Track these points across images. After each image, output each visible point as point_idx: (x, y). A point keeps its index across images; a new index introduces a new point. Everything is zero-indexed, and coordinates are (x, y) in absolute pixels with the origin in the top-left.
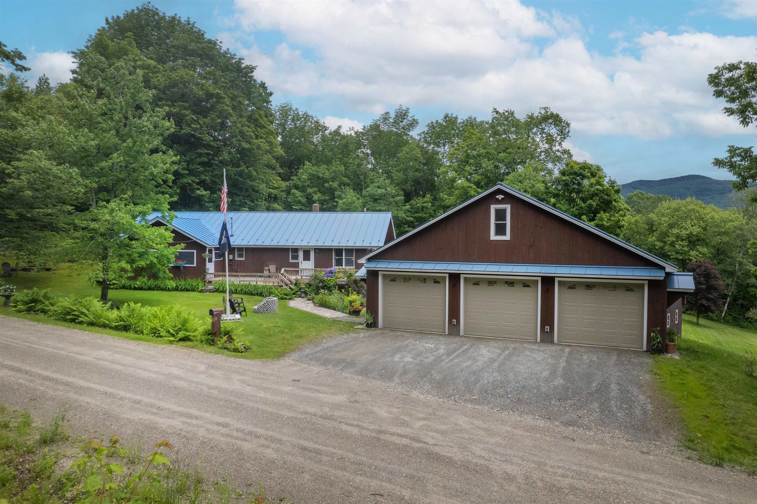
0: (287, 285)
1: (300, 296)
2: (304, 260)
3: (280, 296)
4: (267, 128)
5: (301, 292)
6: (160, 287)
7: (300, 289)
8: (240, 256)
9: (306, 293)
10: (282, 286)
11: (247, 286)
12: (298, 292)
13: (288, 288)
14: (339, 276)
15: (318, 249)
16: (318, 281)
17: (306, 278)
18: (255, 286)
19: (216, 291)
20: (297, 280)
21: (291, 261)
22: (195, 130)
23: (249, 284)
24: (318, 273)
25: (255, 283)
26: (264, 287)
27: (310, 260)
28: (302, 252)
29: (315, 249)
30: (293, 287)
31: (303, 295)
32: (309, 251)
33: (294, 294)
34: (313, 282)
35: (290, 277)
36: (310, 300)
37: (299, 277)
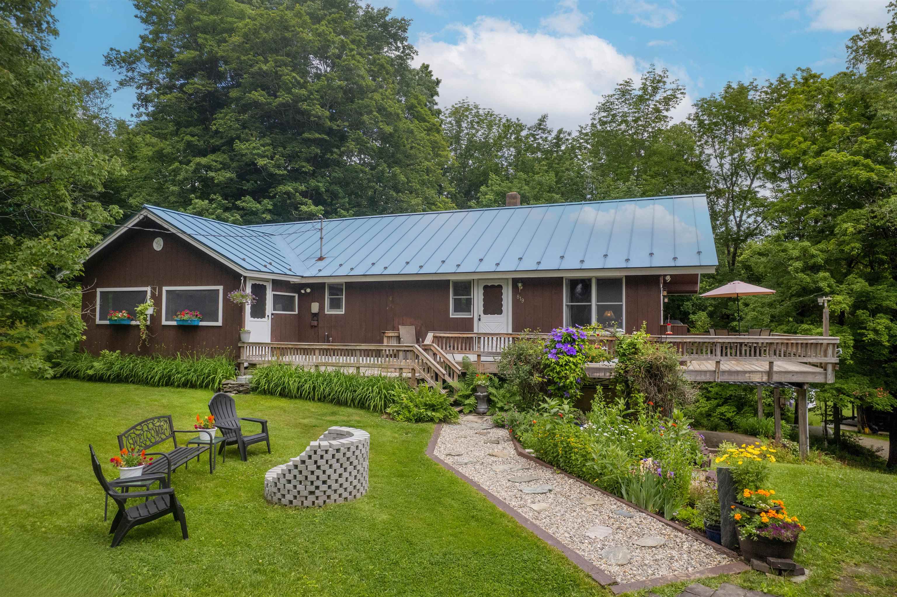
0: (436, 377)
1: (474, 411)
2: (486, 312)
3: (415, 410)
4: (429, 122)
5: (477, 398)
6: (136, 375)
7: (474, 390)
8: (335, 304)
9: (489, 401)
10: (423, 380)
11: (328, 379)
12: (468, 397)
13: (438, 386)
14: (594, 353)
15: (522, 280)
16: (527, 368)
17: (491, 359)
18: (351, 378)
19: (254, 390)
20: (465, 365)
21: (452, 315)
22: (298, 99)
23: (337, 374)
24: (524, 345)
25: (352, 371)
26: (373, 381)
27: (500, 312)
28: (481, 292)
29: (515, 281)
30: (454, 383)
31: (482, 407)
32: (500, 287)
33: (456, 404)
34: (510, 372)
35: (449, 357)
36: (503, 426)
37: (473, 358)
